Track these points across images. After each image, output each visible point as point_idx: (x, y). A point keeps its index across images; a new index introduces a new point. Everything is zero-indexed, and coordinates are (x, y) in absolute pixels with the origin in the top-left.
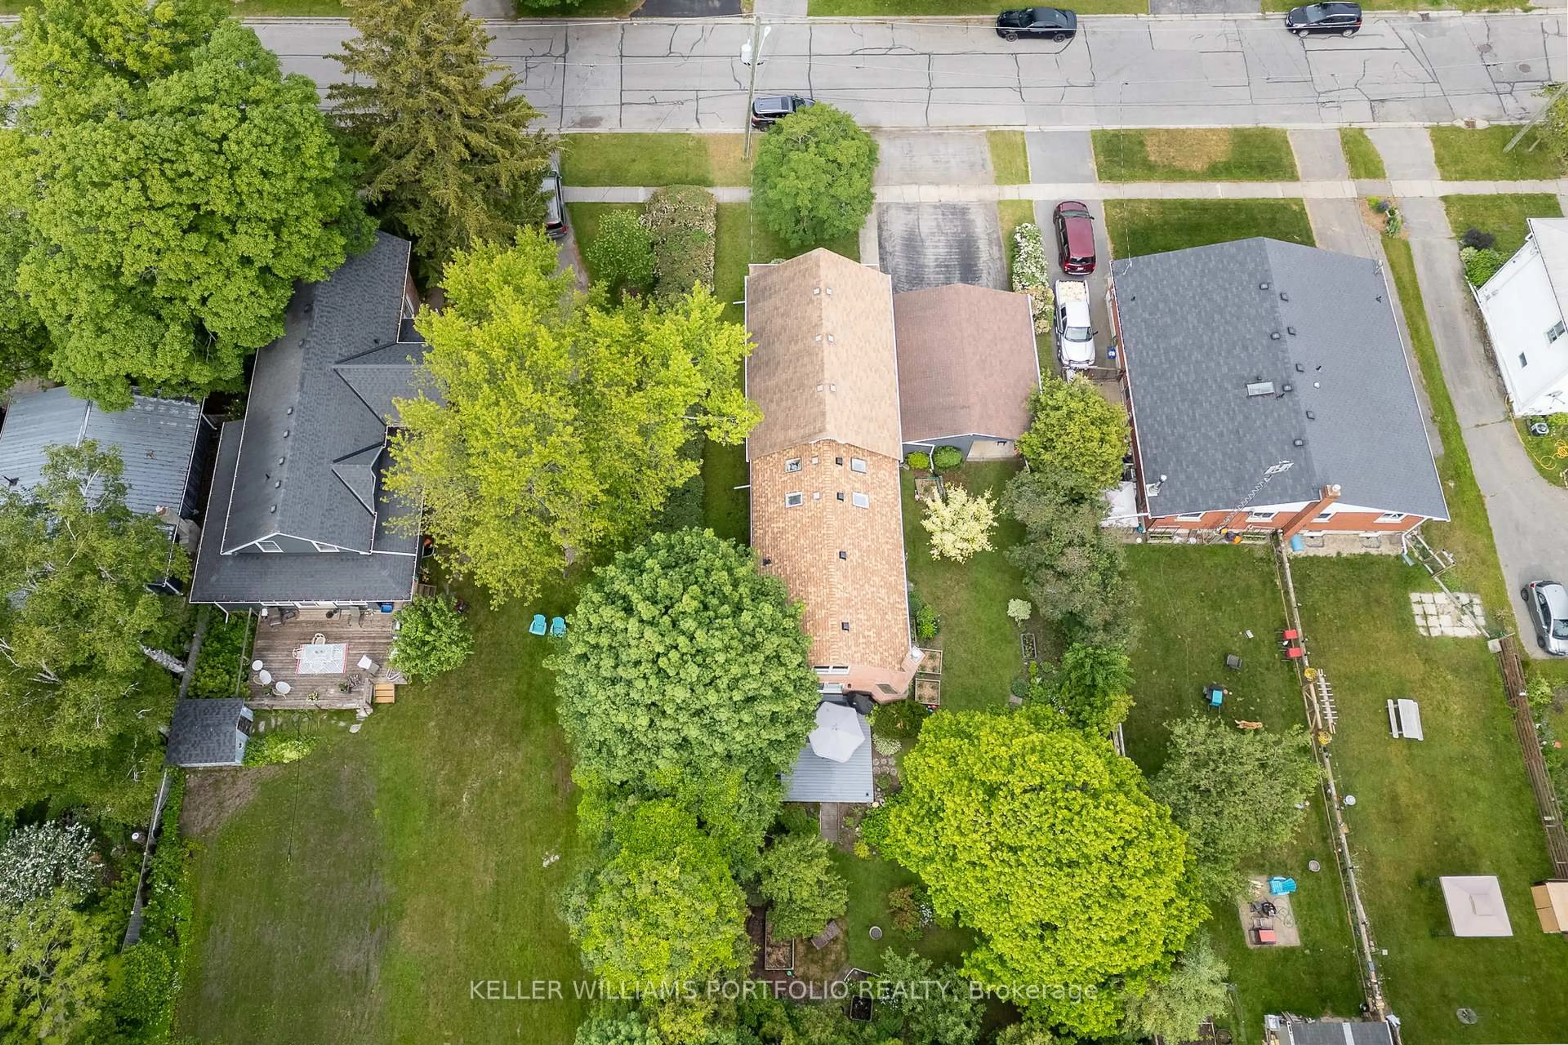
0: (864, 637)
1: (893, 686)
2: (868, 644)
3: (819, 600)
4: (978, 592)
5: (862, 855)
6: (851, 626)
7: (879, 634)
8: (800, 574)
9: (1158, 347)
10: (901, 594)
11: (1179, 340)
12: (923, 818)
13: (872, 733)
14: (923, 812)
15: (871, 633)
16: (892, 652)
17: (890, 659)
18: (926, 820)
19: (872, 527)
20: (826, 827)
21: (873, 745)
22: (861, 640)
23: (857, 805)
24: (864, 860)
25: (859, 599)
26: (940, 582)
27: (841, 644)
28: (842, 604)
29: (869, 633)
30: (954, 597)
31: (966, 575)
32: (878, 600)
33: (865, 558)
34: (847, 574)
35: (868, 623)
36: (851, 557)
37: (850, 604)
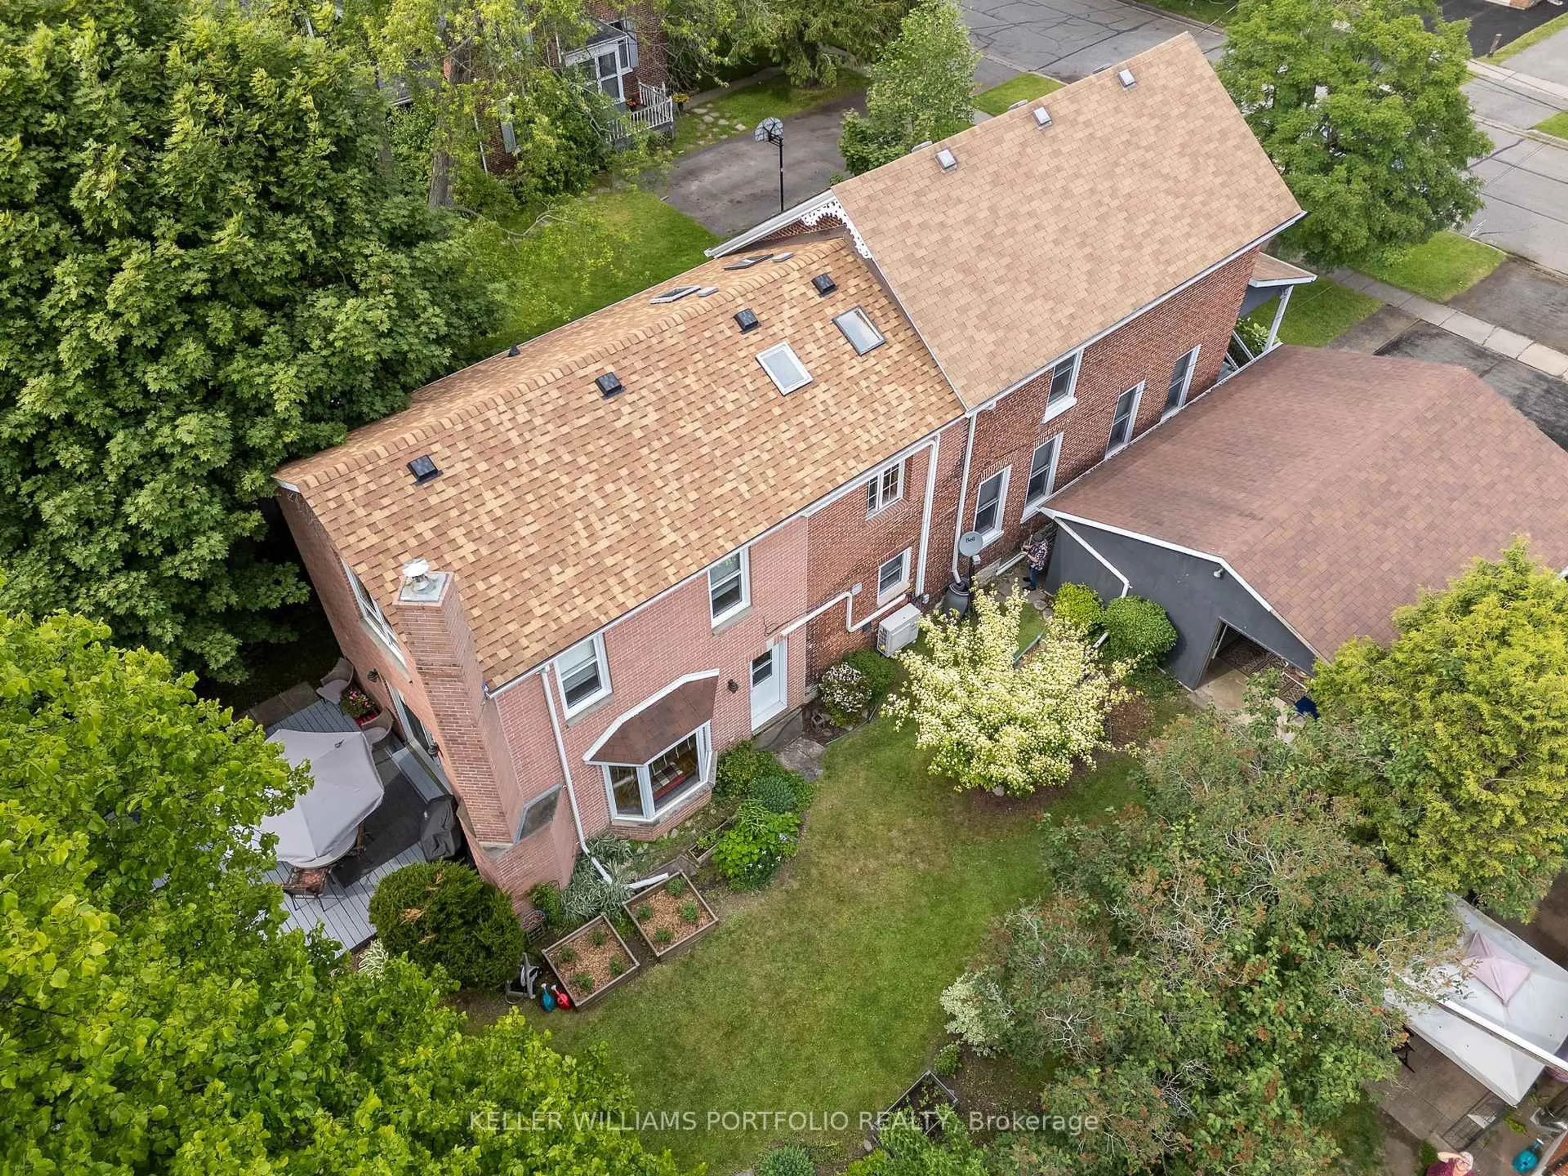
0: (437, 529)
2: (430, 550)
6: (438, 485)
7: (484, 567)
15: (470, 546)
22: (423, 527)
25: (537, 474)
26: (876, 815)
27: (362, 479)
28: (479, 438)
29: (461, 540)
30: (872, 864)
31: (950, 857)
32: (578, 526)
33: (656, 444)
34: (571, 416)
35: (489, 528)
36: (626, 409)
37: (498, 459)
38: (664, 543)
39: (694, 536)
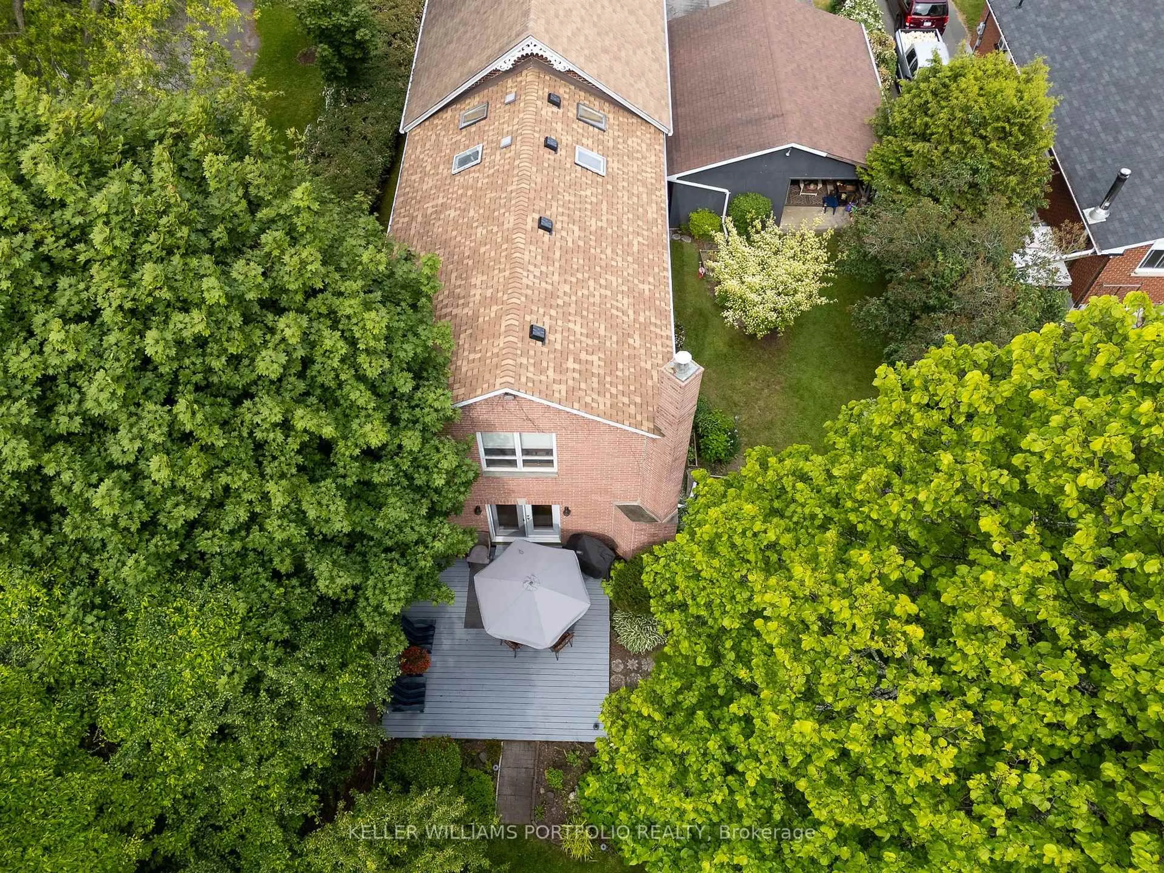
0: (576, 360)
1: (648, 507)
2: (585, 374)
3: (489, 293)
4: (802, 398)
5: (577, 853)
6: (550, 337)
7: (610, 364)
8: (460, 262)
9: (1069, 48)
10: (661, 313)
11: (1101, 35)
12: (691, 712)
13: (613, 610)
14: (690, 699)
15: (595, 358)
16: (638, 400)
17: (632, 410)
18: (700, 719)
19: (611, 205)
20: (508, 791)
21: (614, 635)
22: (571, 364)
23: (572, 746)
24: (581, 863)
25: (574, 298)
26: (738, 383)
27: (524, 361)
28: (536, 298)
29: (589, 358)
30: (761, 403)
31: (782, 374)
32: (614, 311)
33: (592, 243)
34: (551, 254)
35: (590, 342)
36: (564, 233)
37: (553, 302)
38: (647, 292)
39: (651, 280)
